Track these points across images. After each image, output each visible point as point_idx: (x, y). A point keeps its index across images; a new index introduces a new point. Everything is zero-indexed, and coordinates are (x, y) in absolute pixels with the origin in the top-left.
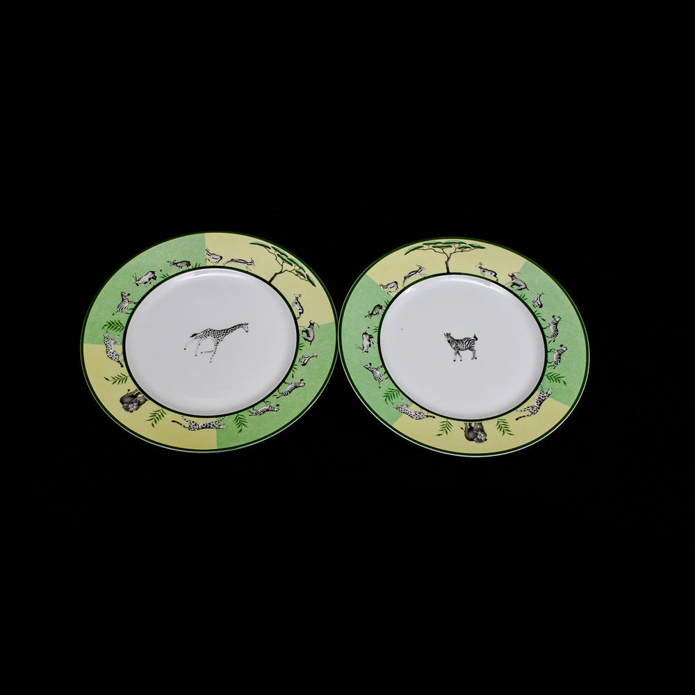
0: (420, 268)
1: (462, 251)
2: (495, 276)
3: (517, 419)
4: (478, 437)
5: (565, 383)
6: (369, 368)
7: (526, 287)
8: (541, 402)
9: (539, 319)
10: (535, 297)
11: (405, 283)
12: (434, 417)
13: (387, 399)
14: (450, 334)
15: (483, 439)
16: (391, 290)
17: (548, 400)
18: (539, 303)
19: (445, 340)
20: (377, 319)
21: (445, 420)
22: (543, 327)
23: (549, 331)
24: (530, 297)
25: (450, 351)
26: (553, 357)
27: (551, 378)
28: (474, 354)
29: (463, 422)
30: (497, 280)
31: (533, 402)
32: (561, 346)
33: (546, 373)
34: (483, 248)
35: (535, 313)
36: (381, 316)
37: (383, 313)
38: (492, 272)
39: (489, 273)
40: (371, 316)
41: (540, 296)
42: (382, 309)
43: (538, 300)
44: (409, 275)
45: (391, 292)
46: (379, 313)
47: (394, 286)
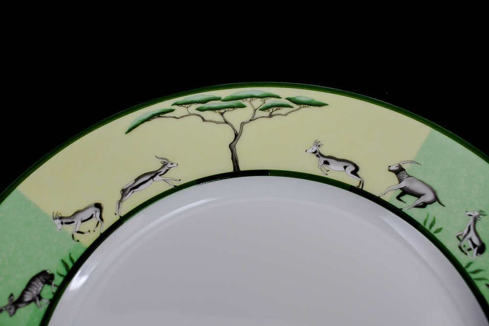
0: (165, 165)
1: (271, 116)
2: (355, 172)
7: (436, 199)
9: (481, 287)
10: (462, 224)
11: (123, 205)
16: (84, 227)
18: (476, 242)
30: (362, 183)
34: (320, 105)
35: (468, 270)
36: (45, 303)
37: (51, 296)
38: (346, 164)
39: (339, 167)
40: (16, 308)
41: (475, 220)
42: (50, 284)
43: (472, 232)
44: (135, 183)
45: (82, 233)
46: (40, 298)
47: (91, 217)
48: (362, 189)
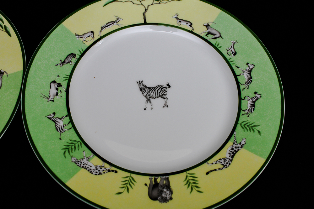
0: (118, 19)
1: (160, 3)
3: (207, 173)
4: (163, 195)
5: (259, 132)
6: (52, 118)
7: (220, 36)
8: (233, 153)
9: (233, 66)
10: (229, 45)
12: (116, 172)
13: (67, 152)
14: (142, 82)
15: (168, 197)
16: (87, 39)
17: (242, 152)
18: (233, 51)
19: (137, 87)
20: (68, 68)
21: (128, 174)
22: (237, 73)
23: (243, 79)
24: (224, 45)
25: (141, 98)
26: (247, 104)
27: (244, 127)
28: (166, 102)
29: (148, 178)
30: (193, 29)
31: (225, 153)
32: (256, 93)
33: (240, 122)
34: (179, 0)
35: (229, 61)
36: (73, 64)
37: (75, 62)
38: (187, 22)
39: (185, 23)
40: (63, 64)
41: (234, 44)
42: (75, 58)
43: (232, 48)
44: (106, 25)
45: (86, 41)
46: (71, 62)
47: (90, 36)
48: (193, 32)
